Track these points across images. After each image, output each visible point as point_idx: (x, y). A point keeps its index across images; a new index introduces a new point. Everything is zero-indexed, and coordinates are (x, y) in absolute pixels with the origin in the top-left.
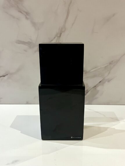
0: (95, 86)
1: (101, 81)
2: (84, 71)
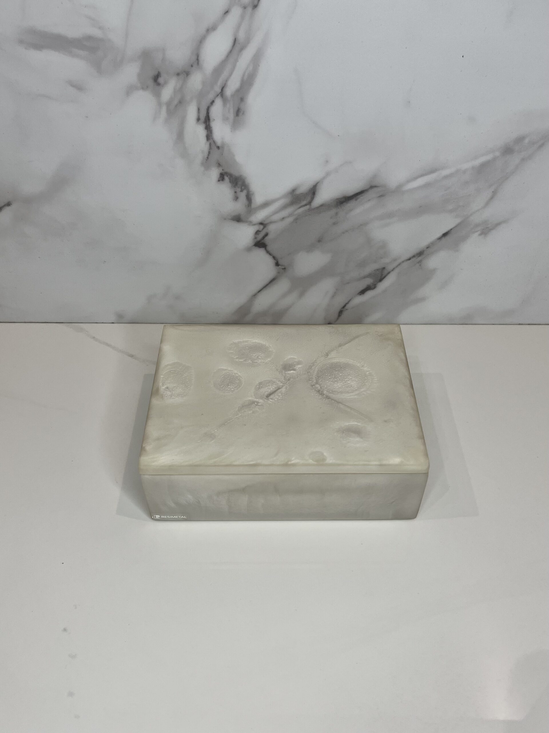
0: (420, 254)
1: (451, 229)
2: (376, 187)
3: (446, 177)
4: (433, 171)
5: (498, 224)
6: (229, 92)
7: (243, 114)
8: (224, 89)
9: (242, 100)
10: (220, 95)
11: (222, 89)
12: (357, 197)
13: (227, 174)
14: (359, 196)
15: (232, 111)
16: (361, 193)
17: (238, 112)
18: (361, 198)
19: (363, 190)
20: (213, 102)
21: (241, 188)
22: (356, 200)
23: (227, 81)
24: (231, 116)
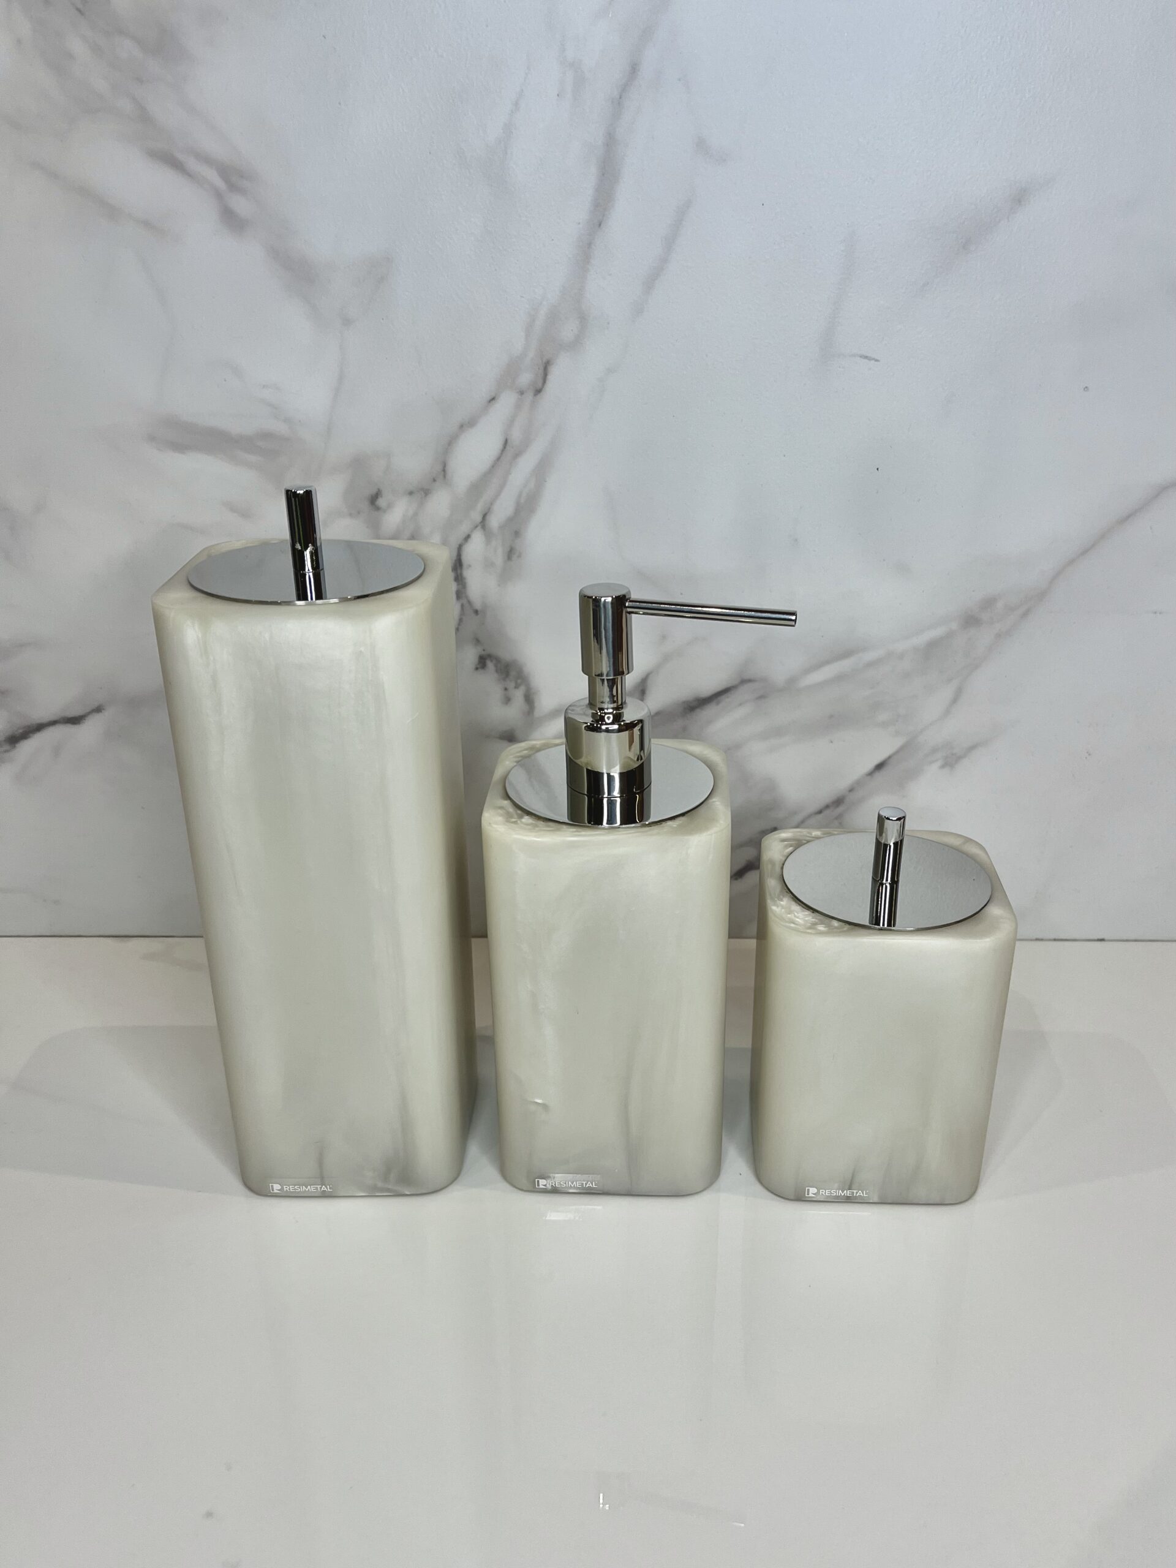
0: (838, 802)
1: (890, 757)
2: (750, 681)
3: (870, 665)
4: (847, 654)
5: (973, 748)
6: (494, 521)
7: (519, 556)
8: (488, 517)
9: (517, 534)
10: (479, 527)
11: (484, 516)
12: (719, 698)
13: (490, 656)
14: (723, 697)
15: (500, 551)
16: (725, 691)
17: (511, 554)
18: (726, 700)
19: (729, 685)
20: (467, 538)
21: (516, 683)
22: (718, 704)
23: (492, 504)
24: (499, 559)
